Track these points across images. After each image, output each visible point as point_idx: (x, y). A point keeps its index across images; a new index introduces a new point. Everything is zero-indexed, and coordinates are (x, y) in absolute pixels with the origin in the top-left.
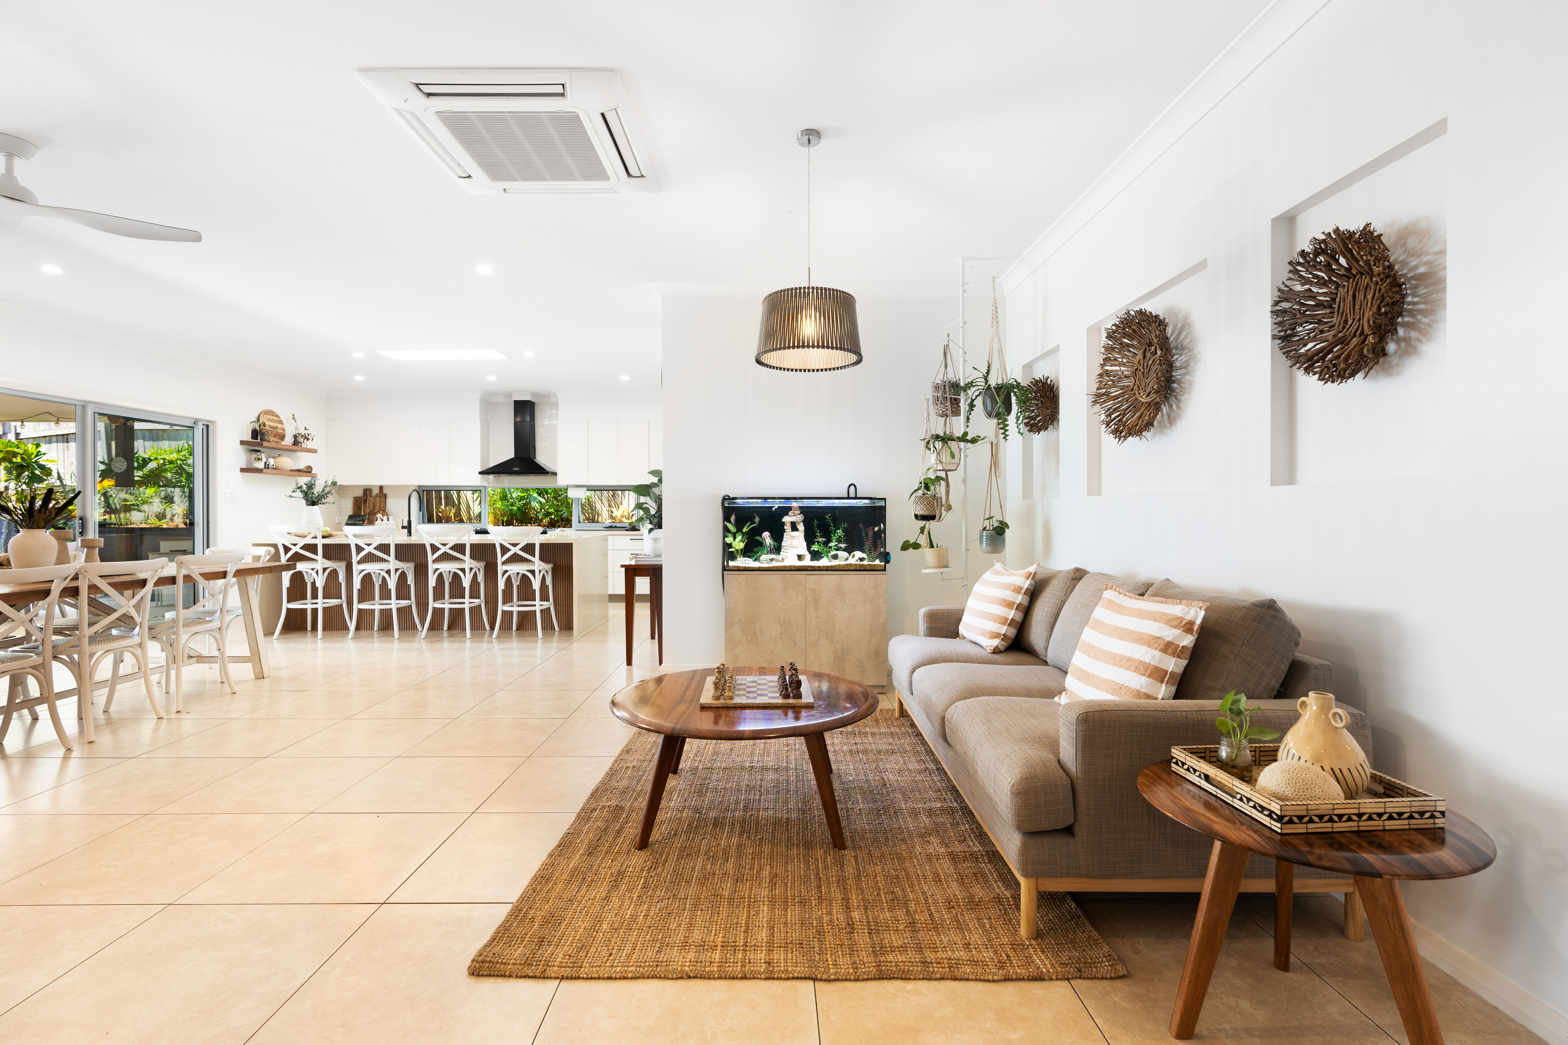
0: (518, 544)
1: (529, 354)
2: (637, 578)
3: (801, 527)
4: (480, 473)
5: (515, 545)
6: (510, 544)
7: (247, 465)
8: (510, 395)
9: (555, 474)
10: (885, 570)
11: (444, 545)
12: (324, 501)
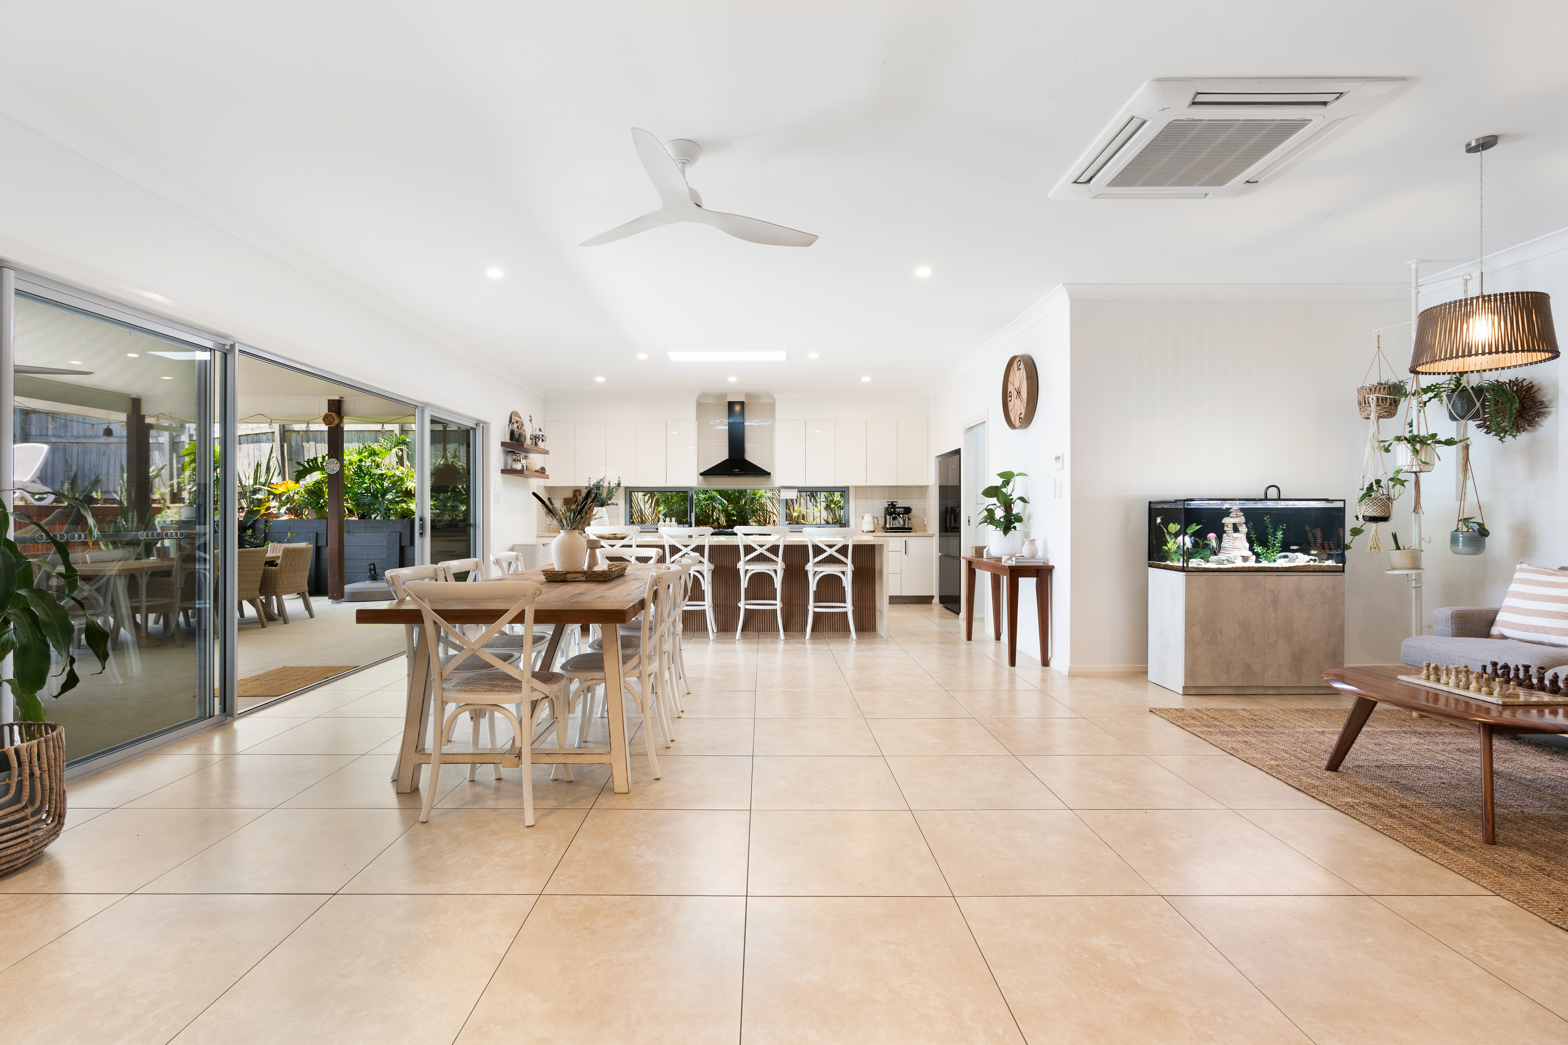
0: (834, 545)
1: (813, 356)
2: (1020, 579)
3: (1244, 529)
4: (701, 474)
5: (831, 546)
6: (827, 546)
7: (504, 467)
8: (723, 395)
9: (769, 474)
10: (1343, 571)
11: (761, 546)
12: (610, 502)
